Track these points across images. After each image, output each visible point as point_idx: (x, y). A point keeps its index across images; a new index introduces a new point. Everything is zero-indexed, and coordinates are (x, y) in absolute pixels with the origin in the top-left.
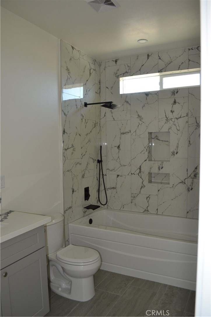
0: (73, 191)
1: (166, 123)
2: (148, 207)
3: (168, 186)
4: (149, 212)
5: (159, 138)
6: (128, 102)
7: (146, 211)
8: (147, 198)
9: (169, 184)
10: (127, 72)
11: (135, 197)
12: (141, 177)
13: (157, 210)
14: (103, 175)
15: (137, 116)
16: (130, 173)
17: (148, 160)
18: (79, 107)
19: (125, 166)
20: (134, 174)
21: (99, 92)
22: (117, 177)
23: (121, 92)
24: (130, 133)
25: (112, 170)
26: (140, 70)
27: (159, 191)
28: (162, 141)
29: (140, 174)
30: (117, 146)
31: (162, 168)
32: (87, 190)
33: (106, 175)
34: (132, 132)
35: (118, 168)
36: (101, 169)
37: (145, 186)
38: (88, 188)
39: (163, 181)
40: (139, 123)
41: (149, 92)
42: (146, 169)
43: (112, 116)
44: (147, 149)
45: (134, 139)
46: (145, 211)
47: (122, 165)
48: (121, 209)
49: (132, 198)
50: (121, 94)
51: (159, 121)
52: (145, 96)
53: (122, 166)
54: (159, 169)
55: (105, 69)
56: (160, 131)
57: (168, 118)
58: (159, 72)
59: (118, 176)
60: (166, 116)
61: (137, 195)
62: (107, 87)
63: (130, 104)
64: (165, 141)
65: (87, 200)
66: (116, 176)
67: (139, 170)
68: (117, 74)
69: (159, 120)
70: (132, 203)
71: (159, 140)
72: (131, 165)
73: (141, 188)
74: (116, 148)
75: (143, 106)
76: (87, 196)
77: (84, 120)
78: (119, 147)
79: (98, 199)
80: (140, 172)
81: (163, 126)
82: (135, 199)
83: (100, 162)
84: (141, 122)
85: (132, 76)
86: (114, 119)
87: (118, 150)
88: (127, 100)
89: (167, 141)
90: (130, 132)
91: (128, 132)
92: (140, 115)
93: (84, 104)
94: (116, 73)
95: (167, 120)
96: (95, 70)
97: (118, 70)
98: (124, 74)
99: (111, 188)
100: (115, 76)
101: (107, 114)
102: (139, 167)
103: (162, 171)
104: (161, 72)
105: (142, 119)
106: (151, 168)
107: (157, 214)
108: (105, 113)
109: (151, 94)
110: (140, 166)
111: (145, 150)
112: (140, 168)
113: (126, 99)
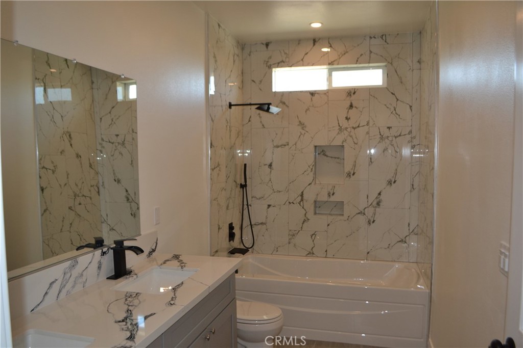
0: (219, 228)
1: (338, 133)
2: (313, 248)
3: (341, 217)
4: (314, 255)
5: (327, 154)
6: (284, 103)
7: (311, 253)
8: (312, 237)
9: (343, 215)
10: (283, 61)
11: (294, 235)
12: (303, 208)
13: (326, 251)
14: (247, 205)
15: (298, 123)
16: (288, 202)
17: (313, 183)
18: (224, 108)
19: (280, 192)
20: (293, 203)
21: (242, 86)
22: (268, 208)
23: (274, 90)
24: (287, 147)
25: (260, 198)
26: (302, 60)
27: (328, 225)
28: (332, 157)
29: (302, 203)
30: (269, 164)
31: (333, 194)
32: (231, 227)
33: (251, 206)
34: (290, 145)
35: (270, 195)
36: (245, 196)
37: (308, 219)
38: (232, 223)
39: (331, 213)
40: (300, 132)
41: (316, 91)
42: (310, 196)
43: (261, 122)
44: (312, 169)
45: (293, 155)
46: (308, 254)
47: (275, 190)
48: (274, 253)
49: (290, 237)
50: (275, 92)
51: (330, 131)
52: (310, 96)
53: (275, 192)
54: (330, 196)
55: (250, 55)
56: (331, 144)
57: (341, 127)
58: (329, 64)
59: (269, 206)
60: (339, 124)
61: (297, 232)
62: (253, 81)
63: (288, 106)
64: (335, 158)
65: (232, 241)
66: (267, 206)
67: (300, 198)
68: (269, 64)
69: (329, 129)
70: (289, 243)
71: (327, 156)
72: (288, 190)
73: (304, 222)
74: (267, 166)
75: (307, 110)
76: (232, 236)
77: (228, 127)
78: (270, 165)
80: (302, 200)
81: (335, 137)
82: (293, 238)
83: (243, 186)
84: (303, 132)
85: (291, 66)
86: (263, 125)
87: (270, 169)
88: (284, 100)
89: (338, 158)
90: (288, 145)
91: (285, 145)
92: (302, 121)
93: (228, 104)
94: (268, 62)
95: (341, 129)
96: (238, 56)
97: (270, 58)
98: (279, 63)
99: (259, 224)
100: (265, 65)
101: (252, 119)
102: (300, 193)
103: (333, 199)
104: (333, 64)
105: (305, 127)
106: (318, 195)
107: (326, 257)
108: (250, 117)
109: (318, 93)
110: (302, 192)
111: (310, 170)
112: (302, 195)
113: (282, 99)
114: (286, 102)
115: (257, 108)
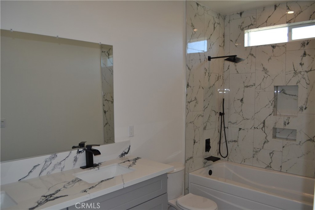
0: (195, 142)
1: (294, 76)
2: (270, 163)
3: (294, 142)
4: (271, 169)
5: (286, 92)
6: (252, 55)
7: (269, 167)
8: (270, 154)
9: (295, 140)
10: (252, 24)
11: (257, 152)
12: (264, 132)
13: (281, 167)
14: (224, 127)
15: (263, 69)
16: (253, 127)
17: (272, 114)
18: (202, 60)
19: (248, 119)
20: (257, 128)
21: (223, 45)
22: (239, 130)
23: (246, 45)
24: (254, 87)
25: (234, 123)
26: (266, 22)
27: (283, 147)
28: (290, 95)
29: (263, 128)
30: (241, 99)
31: (288, 123)
32: (208, 142)
33: (227, 128)
34: (256, 85)
35: (241, 122)
36: (223, 122)
37: (268, 141)
38: (209, 139)
39: (289, 138)
40: (264, 76)
41: (276, 44)
42: (270, 123)
43: (236, 69)
44: (272, 103)
45: (258, 93)
46: (267, 167)
47: (244, 118)
48: (242, 163)
49: (254, 153)
50: (246, 47)
51: (287, 74)
52: (272, 48)
53: (244, 119)
54: (285, 125)
55: (229, 23)
56: (288, 85)
57: (296, 71)
58: (287, 23)
59: (240, 129)
60: (294, 68)
61: (259, 150)
62: (231, 40)
63: (255, 57)
64: (293, 95)
65: (207, 152)
66: (238, 129)
67: (262, 125)
68: (242, 27)
69: (286, 73)
70: (253, 157)
71: (286, 94)
72: (254, 119)
73: (265, 143)
74: (239, 101)
75: (269, 59)
76: (208, 148)
77: (207, 74)
78: (242, 100)
79: (218, 150)
80: (264, 126)
81: (291, 79)
82: (257, 154)
83: (222, 114)
84: (266, 76)
85: (258, 28)
86: (237, 72)
87: (241, 103)
88: (252, 53)
89: (295, 96)
90: (255, 85)
91: (252, 86)
92: (265, 68)
93: (207, 58)
94: (241, 26)
95: (296, 73)
96: (219, 24)
97: (243, 23)
98: (249, 26)
99: (233, 141)
100: (239, 28)
101: (230, 68)
102: (262, 121)
103: (287, 127)
104: (290, 23)
105: (268, 72)
106: (276, 123)
107: (280, 171)
108: (229, 66)
109: (277, 46)
110: (264, 121)
111: (270, 104)
112: (264, 123)
114: (253, 54)
115: (226, 60)
